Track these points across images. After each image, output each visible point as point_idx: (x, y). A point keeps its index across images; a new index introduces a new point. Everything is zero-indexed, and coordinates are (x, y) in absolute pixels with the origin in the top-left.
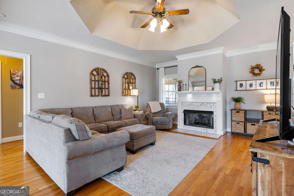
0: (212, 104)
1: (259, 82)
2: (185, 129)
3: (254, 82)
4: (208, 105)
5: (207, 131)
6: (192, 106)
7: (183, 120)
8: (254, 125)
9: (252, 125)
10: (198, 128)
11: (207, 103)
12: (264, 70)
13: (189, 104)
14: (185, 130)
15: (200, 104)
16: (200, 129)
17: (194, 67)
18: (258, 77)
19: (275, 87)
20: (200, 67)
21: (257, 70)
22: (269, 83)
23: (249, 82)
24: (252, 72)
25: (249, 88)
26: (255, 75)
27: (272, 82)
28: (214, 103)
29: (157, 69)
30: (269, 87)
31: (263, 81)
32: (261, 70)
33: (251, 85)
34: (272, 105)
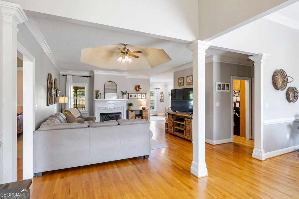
0: (121, 108)
1: (138, 94)
3: (136, 94)
4: (118, 108)
8: (139, 118)
12: (141, 88)
13: (104, 108)
15: (113, 108)
17: (109, 82)
18: (138, 92)
19: (145, 97)
20: (113, 82)
21: (138, 88)
22: (142, 95)
23: (134, 94)
24: (136, 89)
25: (134, 98)
26: (137, 90)
27: (143, 95)
28: (121, 107)
29: (63, 75)
30: (142, 98)
31: (140, 94)
32: (140, 88)
33: (135, 96)
34: (144, 107)
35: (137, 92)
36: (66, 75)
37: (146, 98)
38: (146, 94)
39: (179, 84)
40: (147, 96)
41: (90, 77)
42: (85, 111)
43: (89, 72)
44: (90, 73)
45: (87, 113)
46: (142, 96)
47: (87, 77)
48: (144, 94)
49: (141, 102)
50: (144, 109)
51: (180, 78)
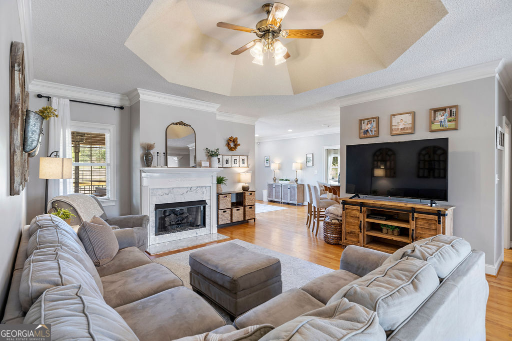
0: (204, 189)
2: (157, 242)
4: (199, 190)
5: (197, 234)
6: (173, 195)
7: (153, 228)
8: (239, 210)
9: (238, 210)
10: (184, 233)
11: (198, 187)
13: (166, 191)
14: (158, 245)
15: (186, 190)
16: (186, 234)
17: (176, 124)
18: (234, 152)
19: (246, 165)
20: (187, 125)
21: (232, 144)
22: (241, 160)
23: (226, 158)
24: (228, 145)
25: (225, 165)
26: (231, 149)
27: (243, 160)
28: (206, 187)
29: (39, 96)
30: (241, 165)
31: (237, 158)
32: (236, 145)
33: (227, 161)
34: (247, 185)
35: (231, 153)
36: (49, 98)
37: (248, 167)
38: (247, 156)
39: (360, 133)
40: (249, 162)
41: (122, 108)
42: (108, 200)
43: (118, 96)
44: (121, 99)
45: (114, 204)
46: (241, 162)
47: (115, 107)
48: (243, 157)
49: (239, 174)
50: (245, 189)
51: (364, 120)
